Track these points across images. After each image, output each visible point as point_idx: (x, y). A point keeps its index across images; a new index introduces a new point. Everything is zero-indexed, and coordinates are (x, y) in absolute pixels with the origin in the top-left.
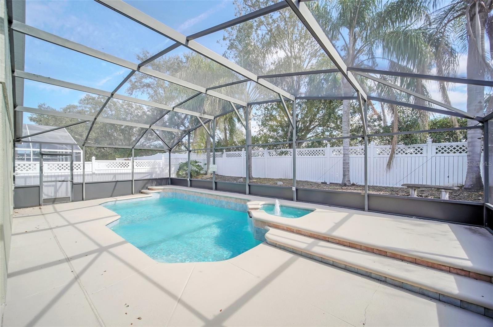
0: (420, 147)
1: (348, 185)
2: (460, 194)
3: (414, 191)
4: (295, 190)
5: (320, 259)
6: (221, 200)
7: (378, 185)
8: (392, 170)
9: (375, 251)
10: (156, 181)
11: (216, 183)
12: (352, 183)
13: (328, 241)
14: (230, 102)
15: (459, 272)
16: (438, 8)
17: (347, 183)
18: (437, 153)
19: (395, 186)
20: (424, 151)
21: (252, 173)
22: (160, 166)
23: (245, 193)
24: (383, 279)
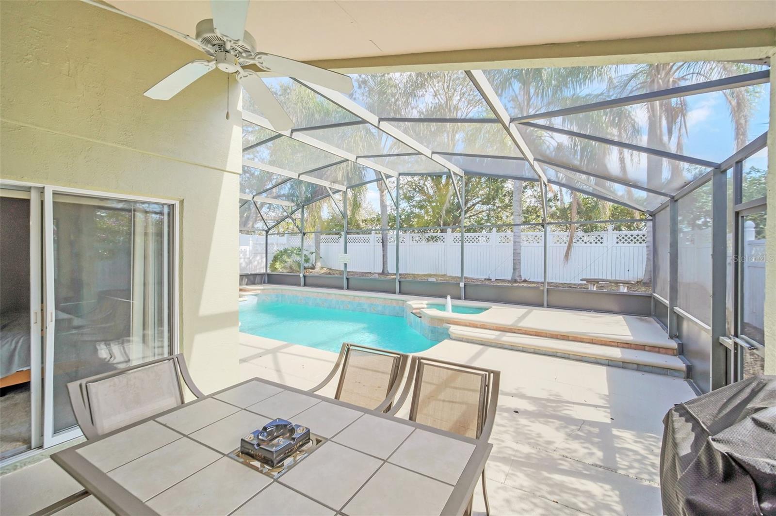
0: (600, 235)
1: (519, 281)
2: (638, 289)
3: (593, 287)
4: (463, 286)
5: (510, 347)
6: (360, 302)
7: (554, 281)
8: (569, 262)
9: (559, 337)
10: (247, 278)
11: (348, 279)
12: (523, 279)
13: (515, 333)
14: (380, 172)
15: (624, 345)
16: (620, 74)
17: (518, 279)
18: (617, 243)
19: (573, 282)
20: (604, 240)
21: (388, 266)
22: (246, 255)
23: (394, 293)
24: (567, 356)
